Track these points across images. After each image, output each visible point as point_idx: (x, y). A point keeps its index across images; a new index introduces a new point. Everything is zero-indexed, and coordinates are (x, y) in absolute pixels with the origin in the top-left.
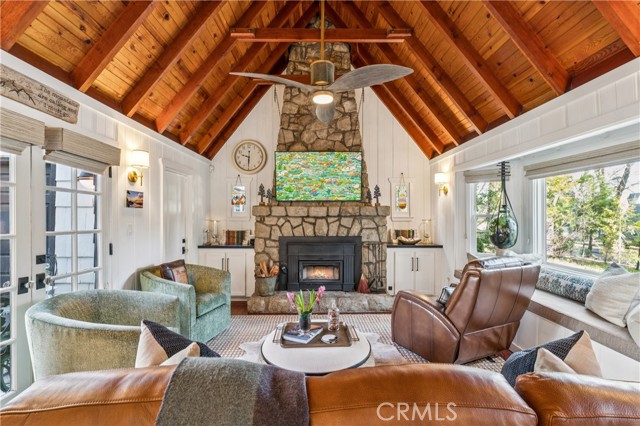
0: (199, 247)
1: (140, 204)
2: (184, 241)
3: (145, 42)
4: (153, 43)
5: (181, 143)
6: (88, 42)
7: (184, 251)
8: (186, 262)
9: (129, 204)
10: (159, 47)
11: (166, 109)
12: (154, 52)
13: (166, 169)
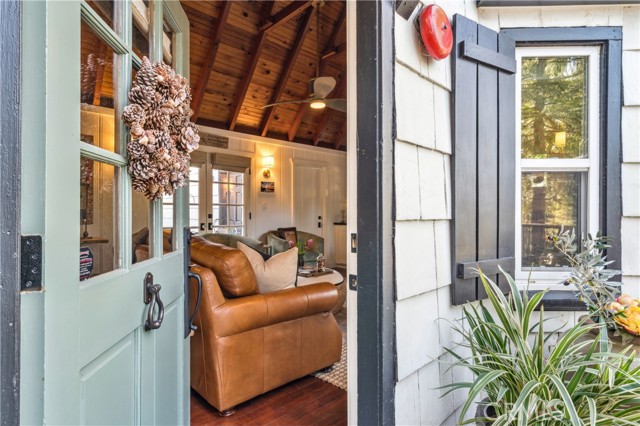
0: (335, 224)
1: (273, 190)
2: (320, 218)
3: (260, 92)
4: (265, 89)
5: (313, 144)
6: (230, 105)
7: (320, 225)
8: (298, 230)
9: (263, 190)
10: (270, 90)
11: (292, 125)
12: (269, 94)
13: (296, 165)
